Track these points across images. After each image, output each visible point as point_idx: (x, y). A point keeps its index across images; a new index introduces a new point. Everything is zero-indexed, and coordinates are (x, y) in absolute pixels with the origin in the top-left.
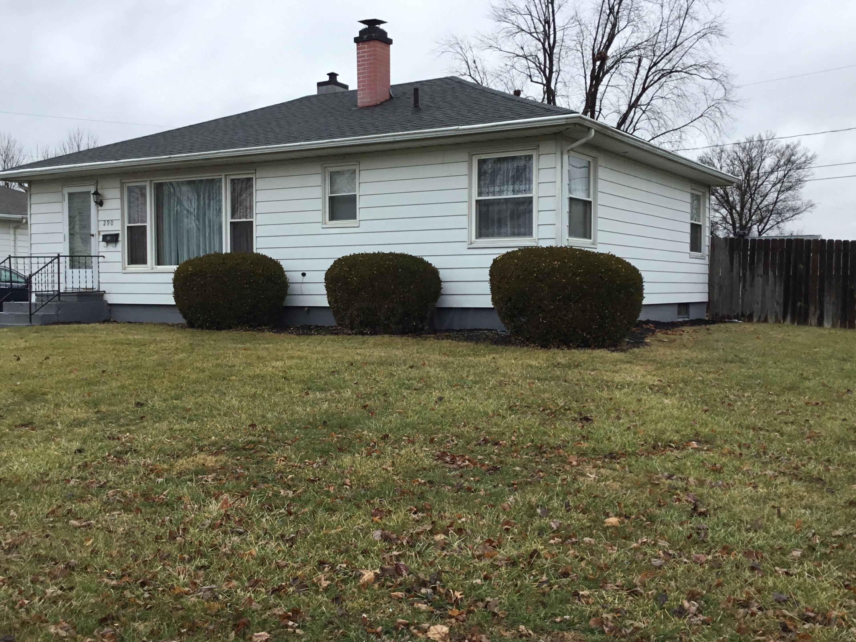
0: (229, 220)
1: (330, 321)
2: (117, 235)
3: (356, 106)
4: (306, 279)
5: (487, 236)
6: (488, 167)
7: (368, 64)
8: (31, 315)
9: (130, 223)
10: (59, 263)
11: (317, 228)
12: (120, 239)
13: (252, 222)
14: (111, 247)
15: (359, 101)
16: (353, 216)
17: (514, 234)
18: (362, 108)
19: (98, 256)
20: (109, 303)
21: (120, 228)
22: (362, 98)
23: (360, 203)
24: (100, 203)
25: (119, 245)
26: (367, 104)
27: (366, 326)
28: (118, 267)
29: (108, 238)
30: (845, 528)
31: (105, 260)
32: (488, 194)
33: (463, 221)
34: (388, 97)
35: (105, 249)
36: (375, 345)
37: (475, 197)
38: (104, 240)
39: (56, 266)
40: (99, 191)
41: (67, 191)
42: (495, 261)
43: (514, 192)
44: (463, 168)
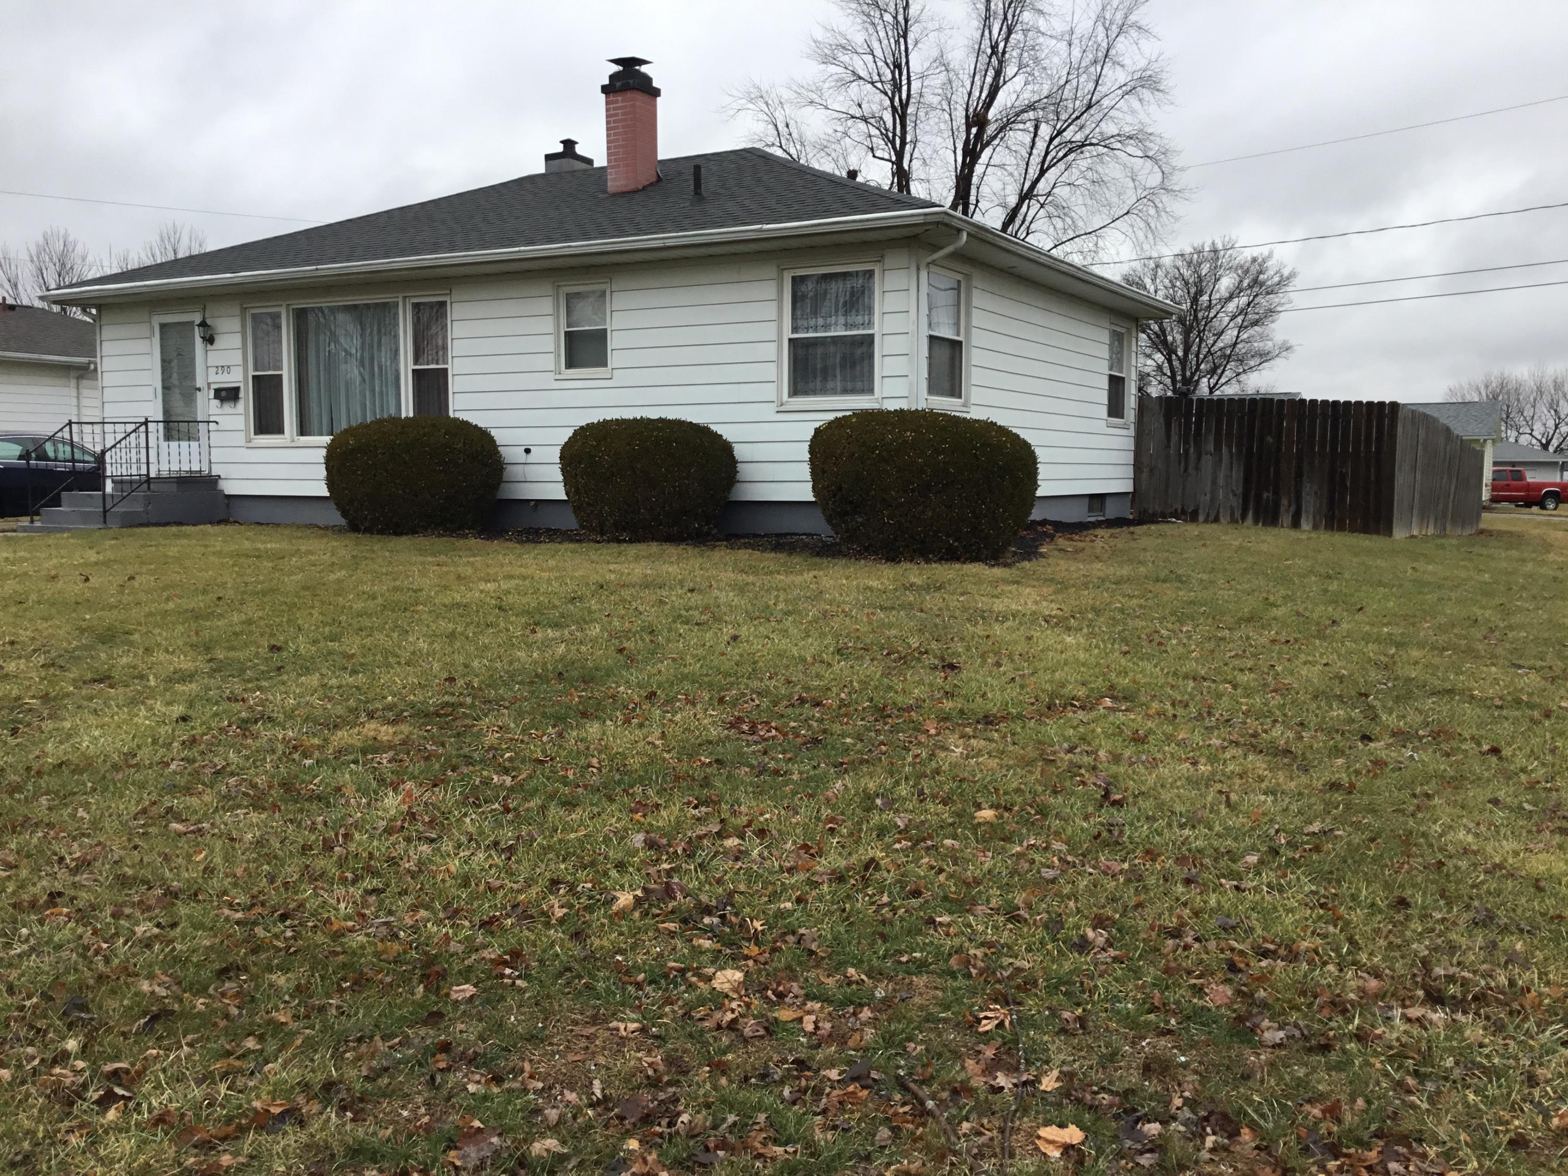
0: (411, 367)
1: (569, 521)
2: (237, 389)
3: (606, 192)
4: (531, 458)
5: (806, 393)
6: (809, 287)
7: (623, 127)
8: (105, 512)
9: (256, 369)
10: (147, 432)
11: (548, 380)
12: (242, 395)
13: (446, 370)
14: (228, 408)
15: (609, 184)
16: (602, 362)
17: (845, 391)
18: (614, 195)
19: (208, 422)
20: (227, 493)
21: (241, 378)
22: (614, 180)
23: (613, 341)
24: (209, 340)
25: (241, 405)
26: (624, 189)
27: (624, 529)
28: (240, 438)
29: (223, 394)
30: (1323, 822)
31: (220, 427)
32: (807, 330)
33: (770, 372)
34: (654, 179)
35: (219, 411)
36: (637, 558)
37: (788, 334)
38: (216, 397)
39: (143, 436)
40: (208, 322)
41: (157, 320)
42: (817, 431)
43: (847, 326)
44: (769, 290)
